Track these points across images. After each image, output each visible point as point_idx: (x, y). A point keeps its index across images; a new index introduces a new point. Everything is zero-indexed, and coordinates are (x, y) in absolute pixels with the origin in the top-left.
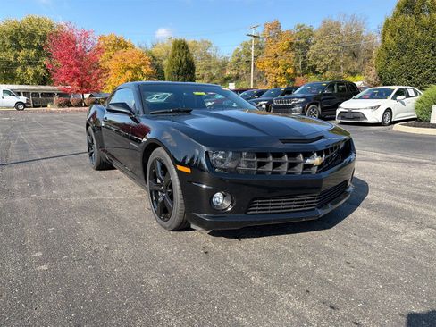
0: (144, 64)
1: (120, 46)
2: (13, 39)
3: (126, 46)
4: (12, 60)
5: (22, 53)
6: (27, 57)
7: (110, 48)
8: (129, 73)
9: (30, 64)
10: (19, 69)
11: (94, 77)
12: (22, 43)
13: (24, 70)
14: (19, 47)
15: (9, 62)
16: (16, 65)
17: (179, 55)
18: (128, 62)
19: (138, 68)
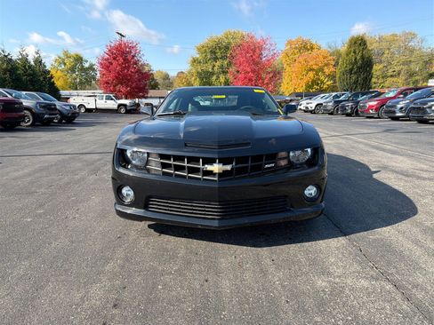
0: (327, 65)
1: (306, 48)
2: (213, 52)
3: (312, 48)
4: (210, 70)
5: (218, 63)
6: (222, 67)
7: (296, 51)
8: (311, 74)
9: (223, 72)
10: (214, 78)
11: (266, 82)
12: (219, 55)
13: (218, 77)
14: (216, 59)
15: (208, 72)
16: (212, 74)
17: (355, 52)
18: (311, 63)
19: (321, 70)
